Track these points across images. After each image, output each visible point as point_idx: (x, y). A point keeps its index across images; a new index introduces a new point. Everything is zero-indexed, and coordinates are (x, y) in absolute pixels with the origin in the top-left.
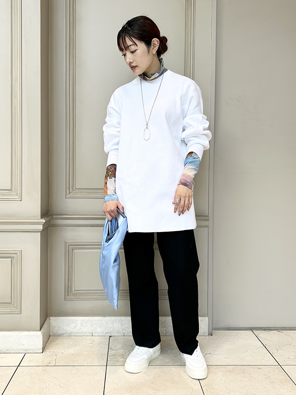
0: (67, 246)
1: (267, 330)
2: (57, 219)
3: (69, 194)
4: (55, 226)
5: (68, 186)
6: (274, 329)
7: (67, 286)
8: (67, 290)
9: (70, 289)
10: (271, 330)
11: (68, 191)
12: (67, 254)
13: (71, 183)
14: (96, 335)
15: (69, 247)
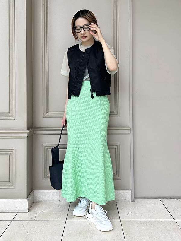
3: (45, 115)
6: (174, 198)
7: (44, 172)
12: (44, 152)
13: (46, 109)
14: (62, 201)
15: (45, 148)
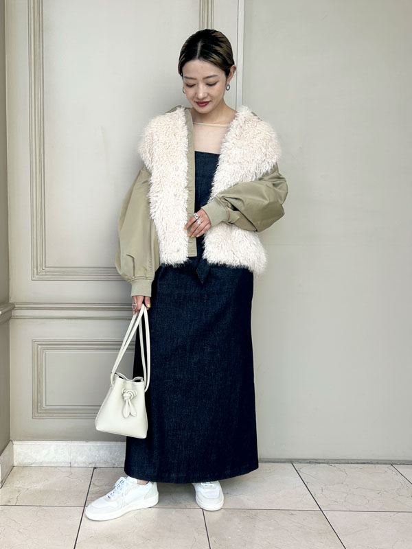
0: (36, 345)
1: (313, 463)
2: (21, 309)
3: (37, 275)
4: (18, 318)
5: (35, 264)
6: (323, 461)
7: (36, 401)
8: (36, 404)
9: (39, 404)
10: (319, 463)
11: (36, 271)
12: (36, 357)
13: (39, 259)
14: (76, 465)
15: (38, 348)
